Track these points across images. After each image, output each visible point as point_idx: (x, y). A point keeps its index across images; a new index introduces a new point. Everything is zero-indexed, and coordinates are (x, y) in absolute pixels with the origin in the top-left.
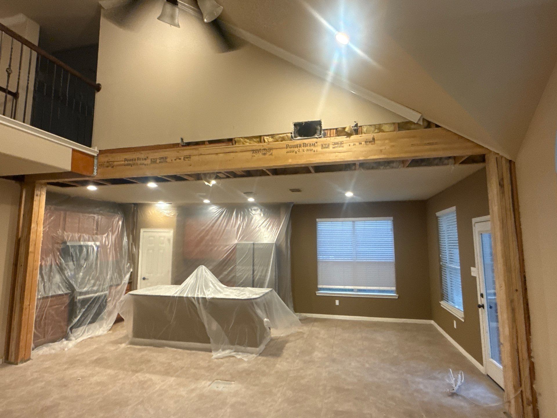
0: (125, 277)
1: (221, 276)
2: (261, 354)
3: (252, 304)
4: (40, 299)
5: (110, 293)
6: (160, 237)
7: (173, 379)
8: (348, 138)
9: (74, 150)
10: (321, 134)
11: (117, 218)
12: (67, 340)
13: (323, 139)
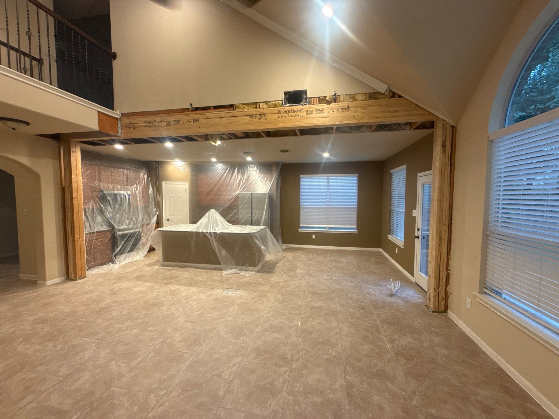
0: (153, 218)
1: (228, 218)
2: (258, 272)
3: (252, 237)
4: (88, 234)
5: (142, 230)
6: (178, 188)
7: (195, 288)
8: (328, 106)
9: (98, 112)
10: (306, 102)
11: (143, 173)
12: (113, 264)
13: (308, 106)
